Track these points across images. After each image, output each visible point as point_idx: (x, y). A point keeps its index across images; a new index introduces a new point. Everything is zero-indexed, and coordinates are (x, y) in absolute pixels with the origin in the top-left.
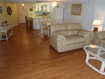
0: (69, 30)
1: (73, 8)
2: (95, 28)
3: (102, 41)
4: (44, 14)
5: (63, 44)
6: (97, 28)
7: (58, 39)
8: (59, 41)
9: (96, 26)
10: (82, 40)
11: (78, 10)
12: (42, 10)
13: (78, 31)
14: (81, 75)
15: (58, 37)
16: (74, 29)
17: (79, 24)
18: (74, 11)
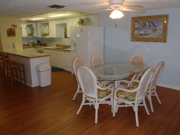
1: (136, 26)
4: (38, 41)
11: (155, 30)
12: (31, 34)
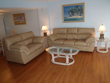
0: (25, 40)
1: (15, 18)
2: (44, 33)
3: (55, 42)
5: (27, 54)
6: (46, 33)
7: (21, 51)
8: (22, 53)
9: (45, 31)
10: (40, 45)
11: (22, 20)
13: (32, 39)
14: (56, 73)
15: (21, 48)
16: (28, 38)
17: (31, 32)
18: (18, 21)
